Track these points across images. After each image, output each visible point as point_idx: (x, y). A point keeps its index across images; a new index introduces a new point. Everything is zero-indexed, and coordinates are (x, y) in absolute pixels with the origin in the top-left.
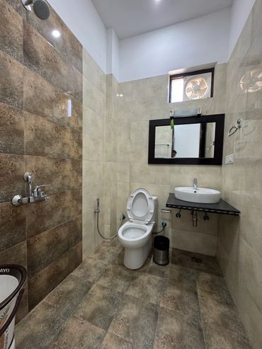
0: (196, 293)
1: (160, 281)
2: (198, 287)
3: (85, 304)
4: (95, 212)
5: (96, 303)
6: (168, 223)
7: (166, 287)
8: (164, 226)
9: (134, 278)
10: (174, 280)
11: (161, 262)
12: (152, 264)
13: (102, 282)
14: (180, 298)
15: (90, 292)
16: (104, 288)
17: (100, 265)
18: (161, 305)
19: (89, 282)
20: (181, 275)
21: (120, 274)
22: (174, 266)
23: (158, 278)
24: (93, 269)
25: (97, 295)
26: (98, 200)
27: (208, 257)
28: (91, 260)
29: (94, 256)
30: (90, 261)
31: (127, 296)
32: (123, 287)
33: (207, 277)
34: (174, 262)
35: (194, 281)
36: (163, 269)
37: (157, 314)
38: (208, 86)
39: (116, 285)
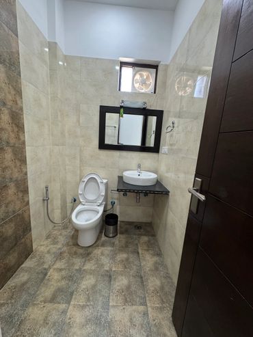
0: (138, 253)
1: (111, 251)
2: (139, 248)
3: (43, 289)
4: (44, 200)
5: (55, 285)
6: (116, 201)
7: (116, 254)
8: (113, 204)
9: (89, 254)
10: (122, 247)
11: (111, 235)
12: (104, 238)
13: (59, 265)
14: (127, 259)
15: (47, 277)
16: (61, 270)
17: (54, 250)
18: (114, 269)
19: (45, 269)
20: (127, 242)
21: (76, 253)
22: (121, 236)
23: (110, 248)
24: (47, 255)
25: (56, 277)
26: (47, 187)
27: (146, 223)
28: (43, 247)
29: (45, 243)
30: (42, 249)
31: (84, 270)
32: (79, 264)
33: (145, 239)
34: (122, 233)
35: (137, 244)
36: (113, 240)
37: (110, 277)
38: (152, 81)
39: (73, 264)
